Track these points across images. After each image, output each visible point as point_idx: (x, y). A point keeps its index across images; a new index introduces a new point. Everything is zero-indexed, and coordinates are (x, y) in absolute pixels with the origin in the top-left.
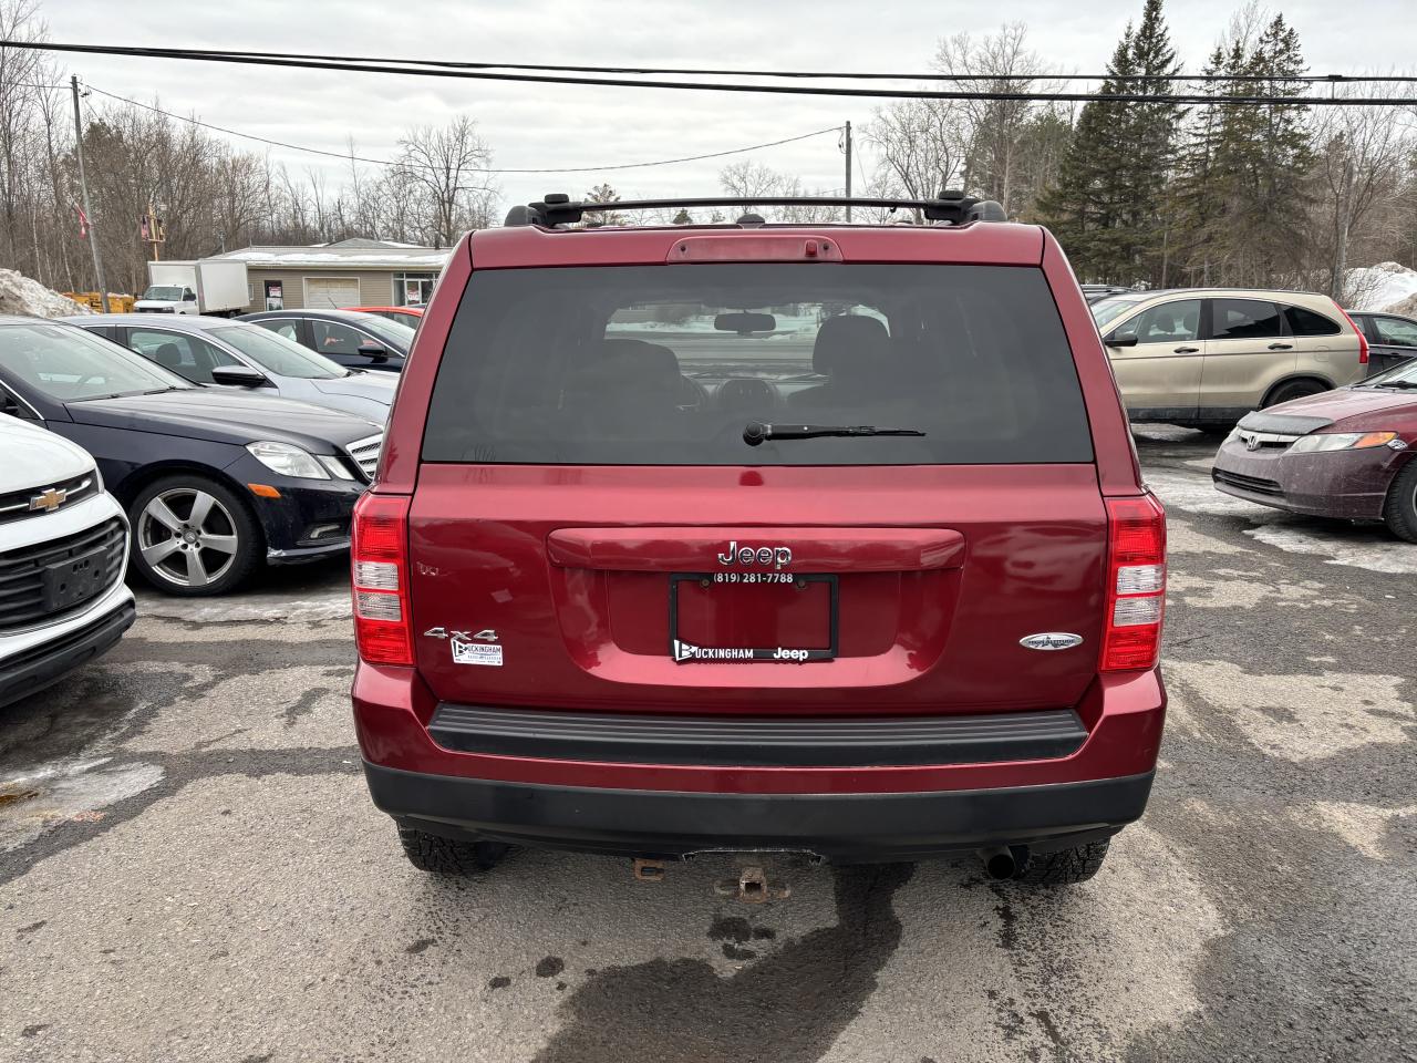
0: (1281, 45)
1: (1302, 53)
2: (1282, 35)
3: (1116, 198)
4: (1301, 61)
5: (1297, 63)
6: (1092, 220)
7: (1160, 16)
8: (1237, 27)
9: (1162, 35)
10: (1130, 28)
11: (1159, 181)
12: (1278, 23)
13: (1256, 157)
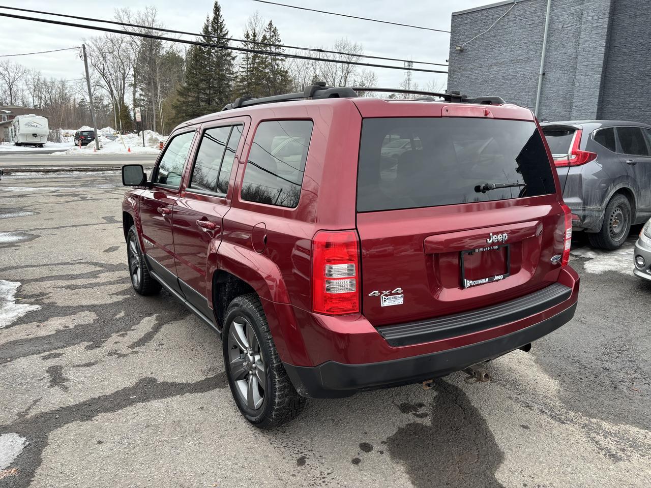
0: (272, 34)
1: (280, 38)
2: (272, 29)
3: (212, 92)
4: (280, 41)
5: (279, 41)
6: (203, 101)
7: (221, 14)
8: (251, 23)
9: (222, 23)
10: (208, 17)
11: (229, 86)
12: (271, 24)
13: (268, 79)
